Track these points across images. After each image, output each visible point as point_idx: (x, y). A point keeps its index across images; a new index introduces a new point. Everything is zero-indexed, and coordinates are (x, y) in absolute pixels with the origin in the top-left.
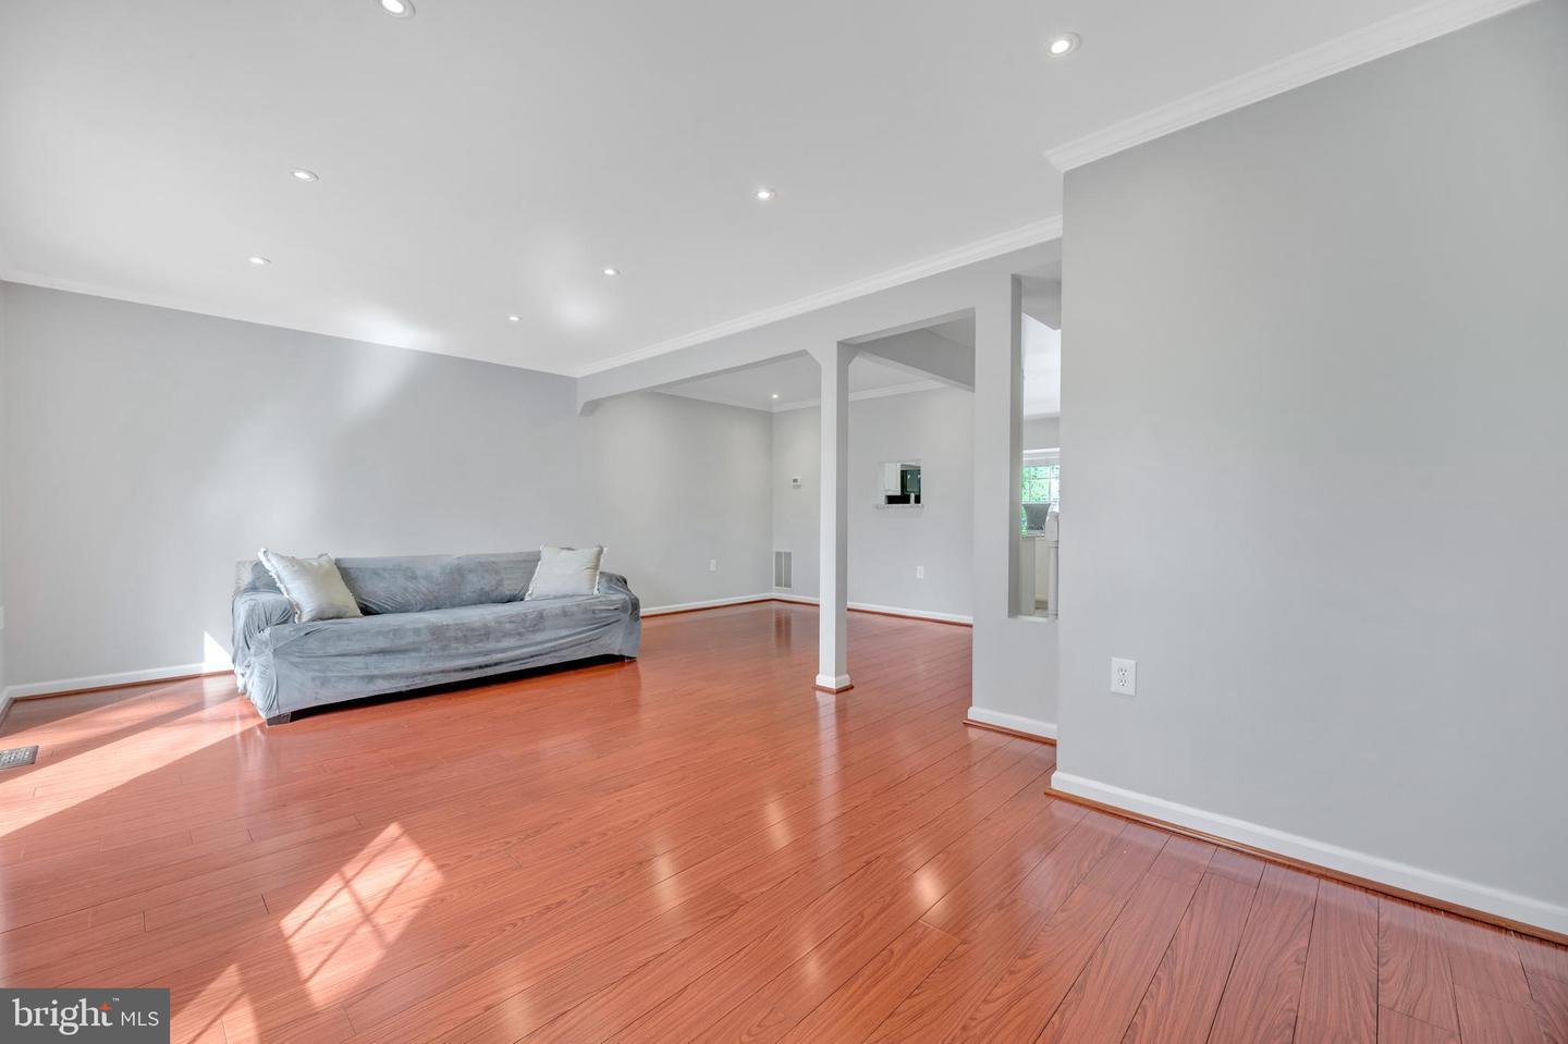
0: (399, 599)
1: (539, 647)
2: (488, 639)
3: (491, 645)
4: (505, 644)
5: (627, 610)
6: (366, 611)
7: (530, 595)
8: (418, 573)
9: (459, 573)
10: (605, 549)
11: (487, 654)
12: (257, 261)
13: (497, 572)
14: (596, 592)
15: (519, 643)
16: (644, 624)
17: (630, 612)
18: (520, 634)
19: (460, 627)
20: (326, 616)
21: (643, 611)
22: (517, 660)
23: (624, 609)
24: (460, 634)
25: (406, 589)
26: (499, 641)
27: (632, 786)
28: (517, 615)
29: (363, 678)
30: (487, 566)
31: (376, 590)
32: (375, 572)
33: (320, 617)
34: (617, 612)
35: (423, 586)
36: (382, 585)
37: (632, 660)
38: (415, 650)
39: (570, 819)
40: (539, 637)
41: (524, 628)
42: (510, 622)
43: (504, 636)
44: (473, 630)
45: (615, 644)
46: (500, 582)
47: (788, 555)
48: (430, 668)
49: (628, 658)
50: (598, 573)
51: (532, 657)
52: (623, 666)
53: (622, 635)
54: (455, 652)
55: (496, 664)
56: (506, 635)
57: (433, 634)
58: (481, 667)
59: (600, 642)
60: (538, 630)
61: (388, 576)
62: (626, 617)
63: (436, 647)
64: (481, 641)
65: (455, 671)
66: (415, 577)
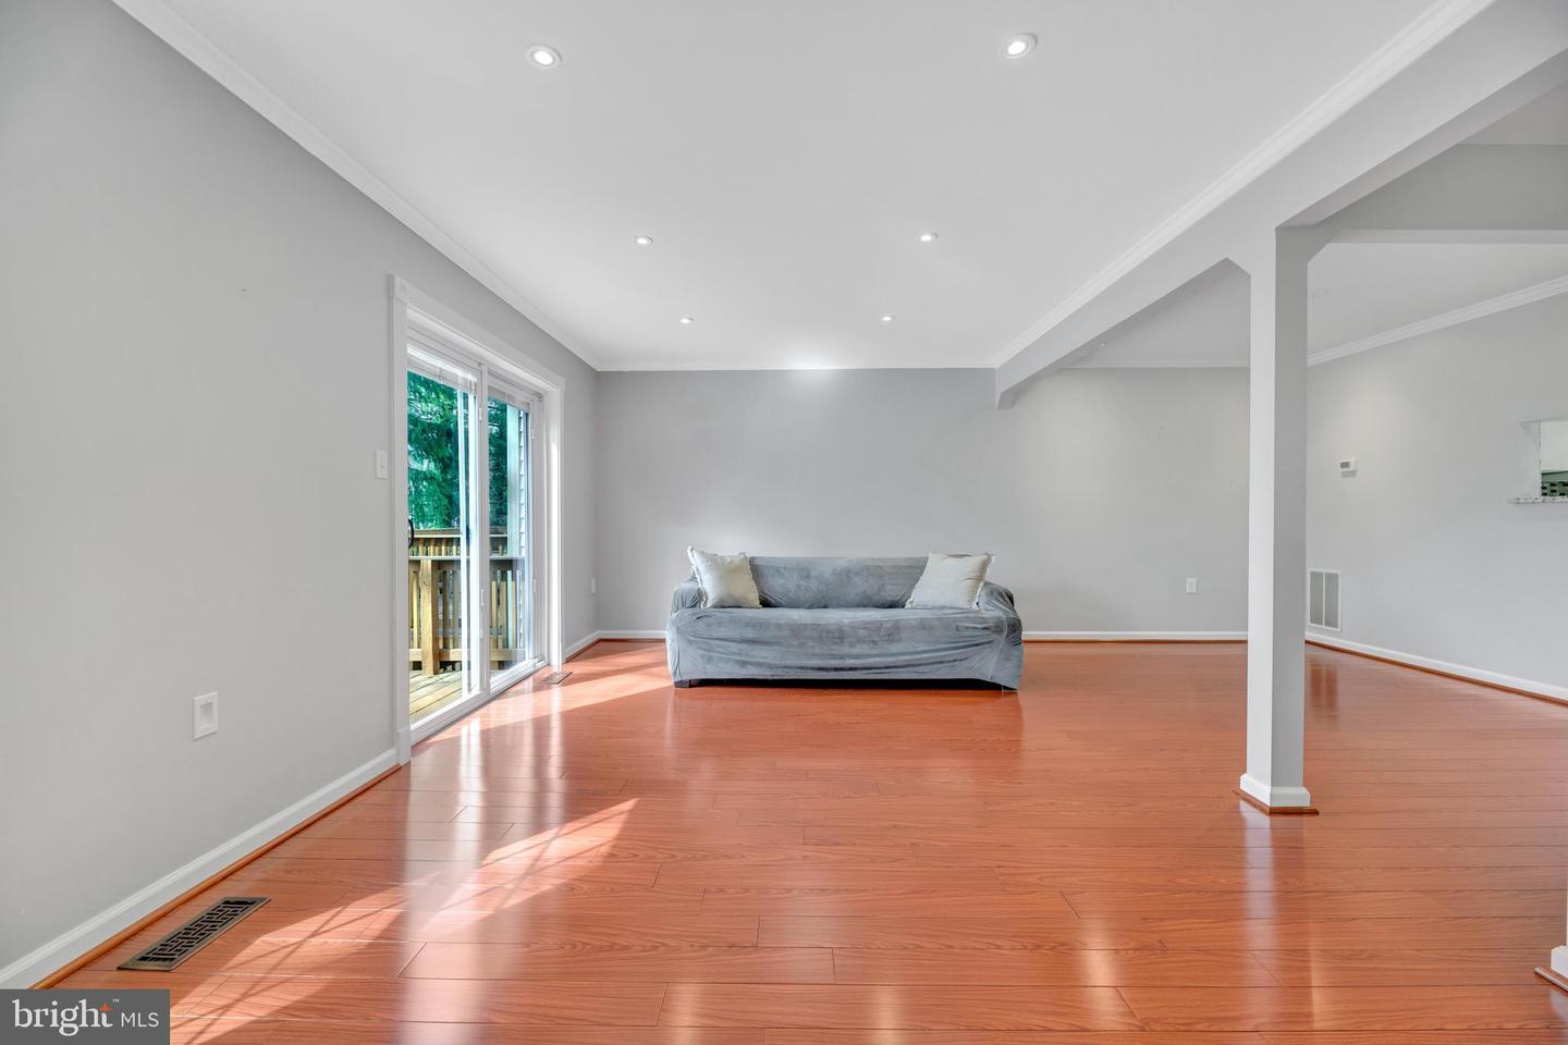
0: (791, 595)
1: (892, 659)
2: (842, 642)
3: (845, 649)
4: (857, 650)
5: (1002, 631)
6: (765, 603)
7: (911, 603)
8: (813, 573)
9: (846, 575)
10: (993, 558)
11: (842, 657)
12: (685, 321)
13: (880, 577)
14: (974, 606)
15: (874, 652)
16: (1026, 649)
17: (1006, 632)
18: (874, 642)
19: (816, 627)
20: (726, 604)
21: (1026, 634)
22: (872, 668)
23: (998, 629)
24: (815, 634)
25: (798, 586)
26: (852, 646)
27: (837, 844)
28: (873, 622)
29: (737, 662)
30: (873, 570)
31: (777, 586)
32: (777, 570)
33: (721, 605)
34: (988, 632)
35: (814, 585)
36: (781, 581)
37: (1010, 691)
38: (778, 644)
39: (743, 856)
40: (895, 648)
41: (879, 636)
42: (865, 628)
43: (858, 642)
44: (828, 632)
45: (987, 666)
46: (882, 586)
47: (1332, 579)
48: (788, 663)
49: (1005, 688)
50: (981, 584)
51: (887, 668)
52: (999, 696)
53: (995, 659)
54: (810, 651)
55: (851, 669)
56: (860, 641)
57: (793, 631)
58: (836, 669)
59: (966, 664)
60: (893, 641)
61: (786, 574)
62: (1001, 639)
63: (795, 643)
64: (835, 643)
65: (813, 669)
66: (808, 577)
